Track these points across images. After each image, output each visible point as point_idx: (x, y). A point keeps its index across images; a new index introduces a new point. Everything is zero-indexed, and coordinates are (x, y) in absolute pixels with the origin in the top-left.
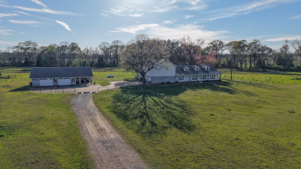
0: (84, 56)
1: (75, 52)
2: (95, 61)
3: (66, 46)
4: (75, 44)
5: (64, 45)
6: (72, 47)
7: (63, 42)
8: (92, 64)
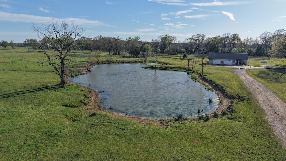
0: (243, 45)
1: (235, 42)
2: (253, 50)
3: (228, 37)
4: (236, 34)
5: (227, 36)
6: (233, 37)
7: (226, 34)
8: (250, 53)
